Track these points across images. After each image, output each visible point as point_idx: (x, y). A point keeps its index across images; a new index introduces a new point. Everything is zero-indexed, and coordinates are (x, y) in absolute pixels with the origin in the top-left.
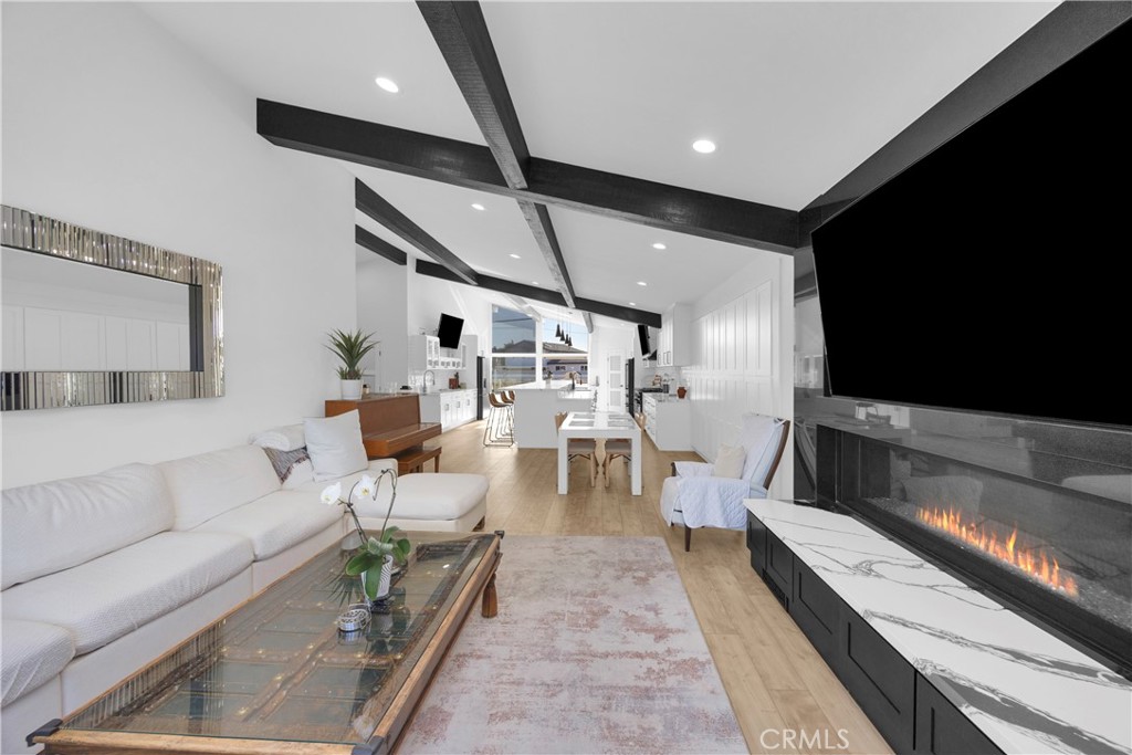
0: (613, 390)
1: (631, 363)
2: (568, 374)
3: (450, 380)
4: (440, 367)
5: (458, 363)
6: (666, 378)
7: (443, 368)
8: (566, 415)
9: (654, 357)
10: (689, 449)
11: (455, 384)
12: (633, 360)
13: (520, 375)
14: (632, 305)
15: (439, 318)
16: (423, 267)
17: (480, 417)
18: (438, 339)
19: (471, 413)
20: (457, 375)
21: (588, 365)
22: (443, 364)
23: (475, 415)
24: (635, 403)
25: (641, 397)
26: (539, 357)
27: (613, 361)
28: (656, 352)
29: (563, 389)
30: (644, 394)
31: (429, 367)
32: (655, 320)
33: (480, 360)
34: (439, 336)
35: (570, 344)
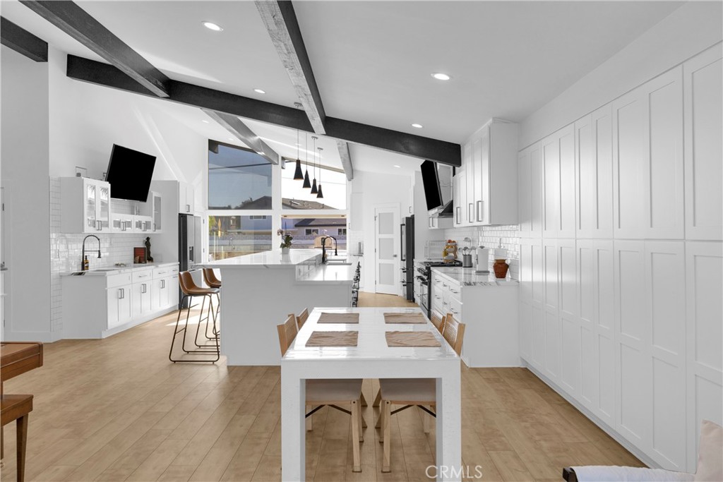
0: (383, 261)
1: (410, 223)
2: (319, 240)
3: (136, 250)
4: (113, 229)
5: (147, 225)
6: (468, 245)
7: (117, 230)
8: (305, 316)
9: (449, 211)
10: (519, 365)
11: (143, 255)
12: (413, 217)
13: (252, 242)
14: (417, 128)
15: (109, 152)
16: (78, 67)
17: (183, 305)
18: (108, 185)
19: (169, 299)
20: (148, 242)
21: (347, 228)
22: (118, 224)
23: (177, 302)
24: (417, 283)
25: (429, 274)
26: (277, 215)
27: (383, 220)
28: (451, 204)
29: (307, 263)
30: (435, 270)
31: (88, 229)
32: (452, 153)
33: (183, 218)
34: (109, 179)
35: (320, 195)
